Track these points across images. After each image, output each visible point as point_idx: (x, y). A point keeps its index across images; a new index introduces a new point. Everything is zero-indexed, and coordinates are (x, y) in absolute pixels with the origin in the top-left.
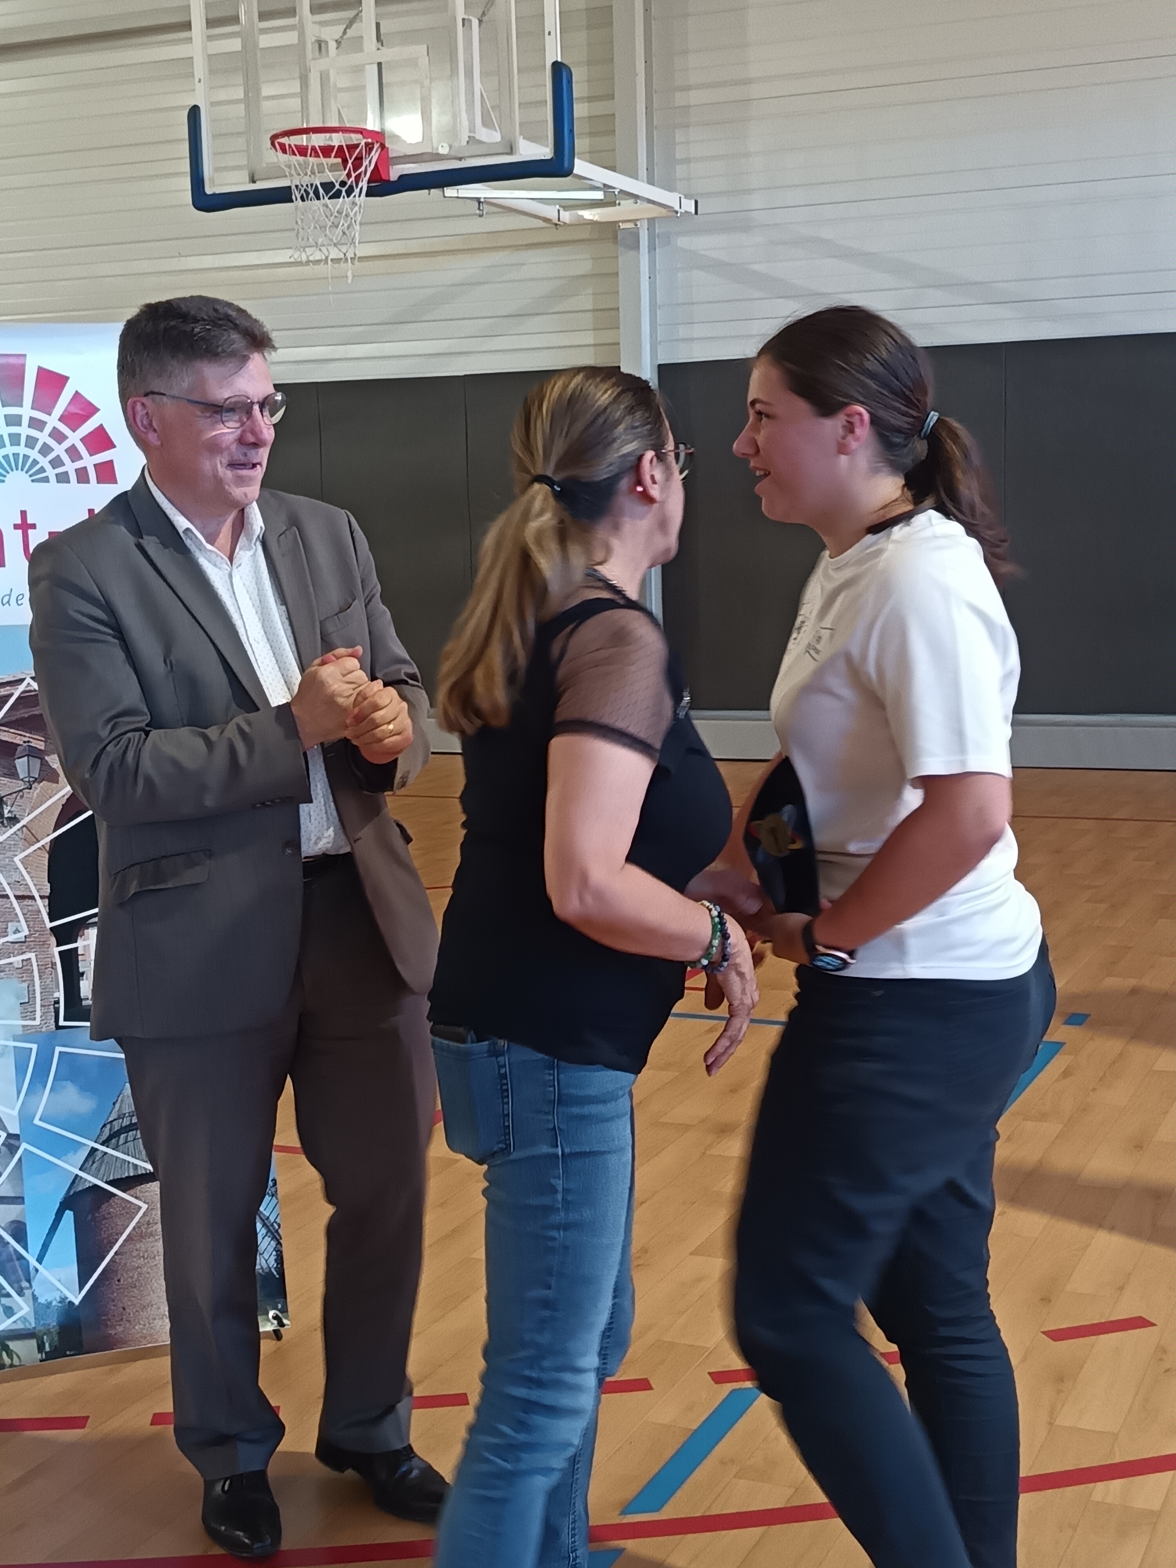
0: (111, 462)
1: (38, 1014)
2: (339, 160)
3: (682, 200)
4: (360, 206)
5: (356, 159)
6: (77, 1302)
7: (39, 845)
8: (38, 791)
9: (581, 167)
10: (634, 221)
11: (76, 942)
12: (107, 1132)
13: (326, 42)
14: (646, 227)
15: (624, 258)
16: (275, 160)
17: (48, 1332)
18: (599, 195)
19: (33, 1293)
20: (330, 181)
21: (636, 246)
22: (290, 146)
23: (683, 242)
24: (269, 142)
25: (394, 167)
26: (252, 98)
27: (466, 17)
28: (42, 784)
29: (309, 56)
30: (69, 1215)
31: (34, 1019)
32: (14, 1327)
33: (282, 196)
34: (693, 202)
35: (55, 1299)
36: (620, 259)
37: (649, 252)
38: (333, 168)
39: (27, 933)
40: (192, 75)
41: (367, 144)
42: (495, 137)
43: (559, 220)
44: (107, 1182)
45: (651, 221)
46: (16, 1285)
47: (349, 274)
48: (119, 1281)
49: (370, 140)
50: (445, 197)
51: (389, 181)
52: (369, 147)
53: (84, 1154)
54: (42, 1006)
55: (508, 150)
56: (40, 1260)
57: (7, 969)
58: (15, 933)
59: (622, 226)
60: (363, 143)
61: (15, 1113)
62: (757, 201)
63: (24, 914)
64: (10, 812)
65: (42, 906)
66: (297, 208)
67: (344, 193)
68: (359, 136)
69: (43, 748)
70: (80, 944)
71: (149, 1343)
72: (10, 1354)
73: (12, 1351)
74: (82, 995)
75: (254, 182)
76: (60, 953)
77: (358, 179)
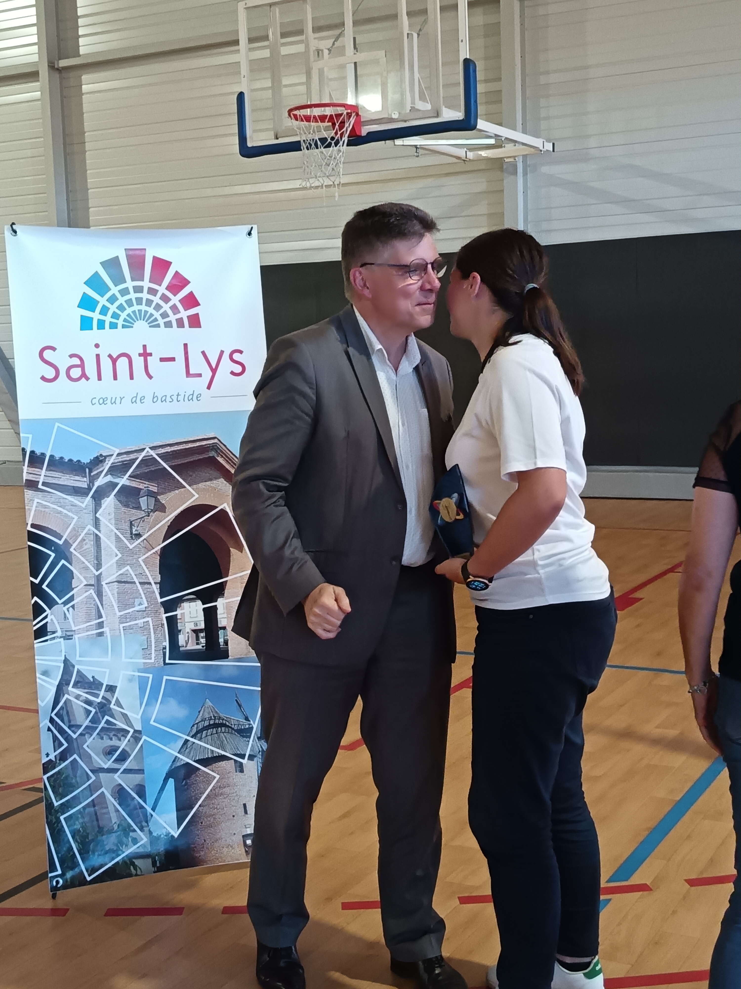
0: (197, 314)
1: (153, 655)
2: (330, 124)
3: (545, 143)
4: (343, 152)
5: (340, 123)
6: (176, 836)
7: (154, 551)
8: (153, 518)
9: (481, 124)
10: (514, 157)
11: (176, 611)
12: (194, 730)
13: (322, 51)
14: (521, 161)
15: (508, 180)
16: (291, 124)
17: (158, 854)
18: (492, 141)
19: (149, 830)
20: (324, 137)
21: (515, 173)
22: (300, 115)
23: (545, 169)
24: (287, 114)
25: (365, 127)
26: (276, 87)
27: (409, 32)
28: (155, 513)
29: (312, 59)
30: (171, 781)
31: (151, 659)
32: (138, 851)
33: (295, 147)
34: (551, 144)
35: (163, 834)
36: (505, 182)
37: (523, 176)
38: (326, 129)
39: (146, 605)
40: (239, 73)
41: (348, 113)
42: (428, 107)
43: (466, 158)
44: (194, 761)
45: (525, 157)
46: (139, 825)
47: (337, 194)
48: (202, 823)
49: (349, 111)
50: (395, 145)
51: (361, 136)
52: (349, 115)
53: (181, 743)
54: (155, 651)
55: (436, 115)
56: (153, 809)
57: (134, 628)
58: (139, 605)
59: (506, 160)
60: (345, 113)
61: (139, 717)
62: (593, 142)
63: (144, 594)
64: (136, 530)
65: (156, 589)
66: (304, 155)
67: (333, 144)
68: (344, 108)
69: (156, 491)
70: (178, 612)
71: (220, 862)
72: (135, 867)
73: (137, 866)
74: (180, 644)
75: (277, 139)
76: (166, 617)
77: (342, 135)
